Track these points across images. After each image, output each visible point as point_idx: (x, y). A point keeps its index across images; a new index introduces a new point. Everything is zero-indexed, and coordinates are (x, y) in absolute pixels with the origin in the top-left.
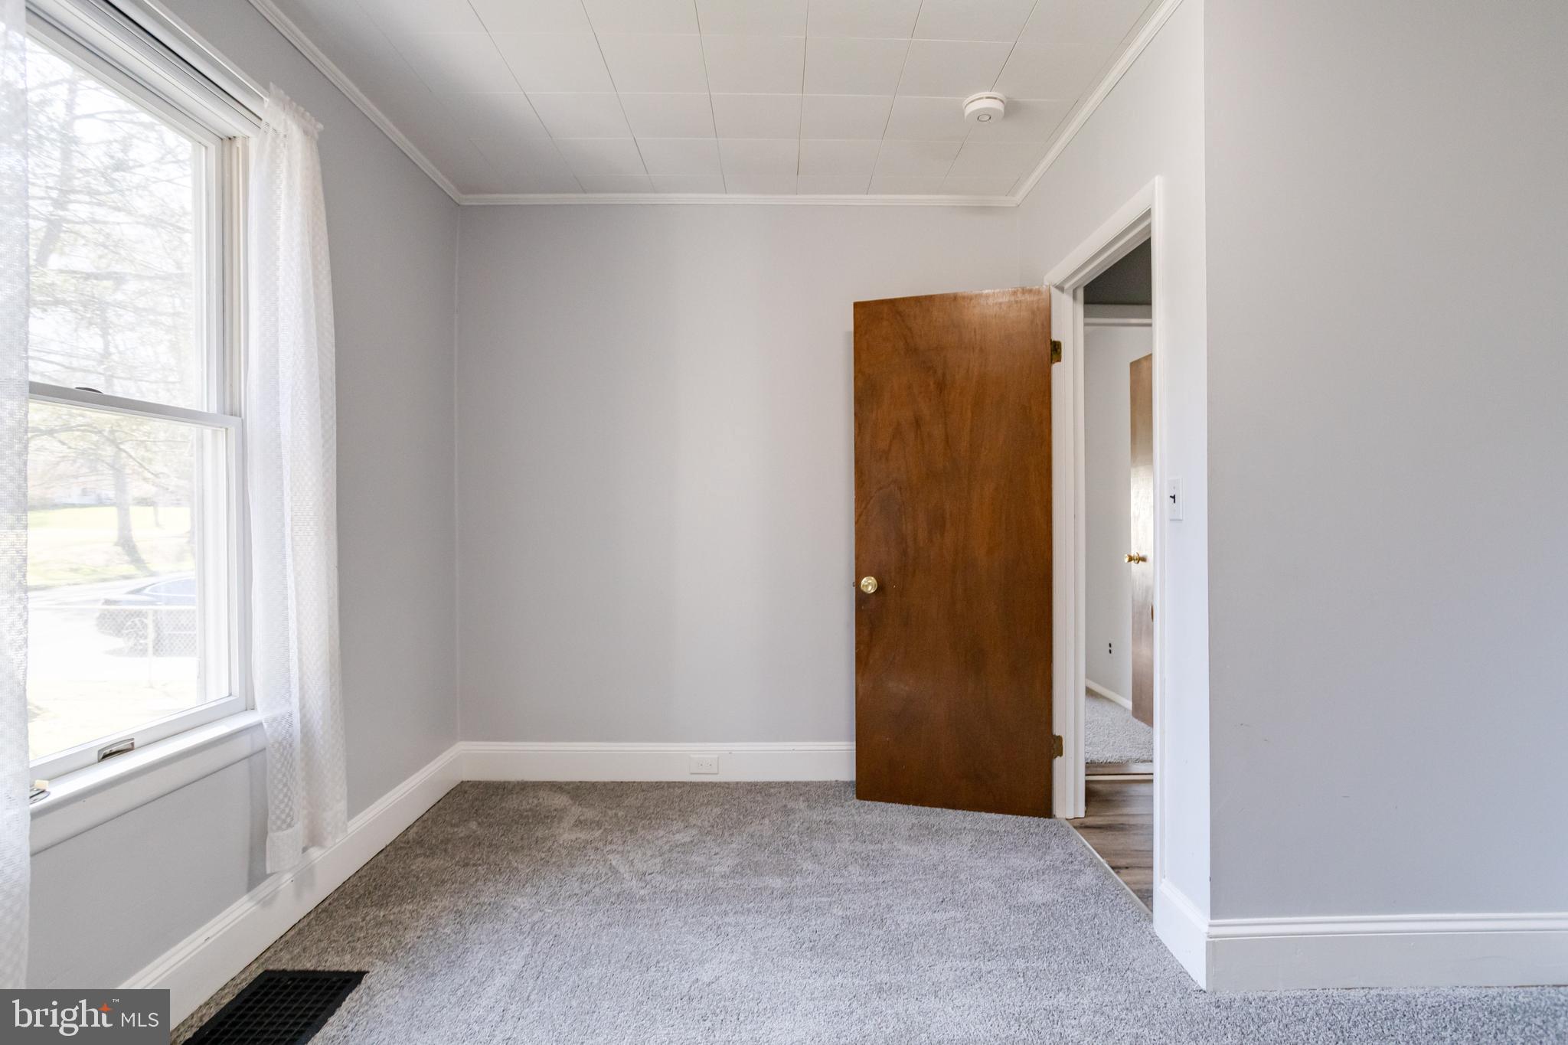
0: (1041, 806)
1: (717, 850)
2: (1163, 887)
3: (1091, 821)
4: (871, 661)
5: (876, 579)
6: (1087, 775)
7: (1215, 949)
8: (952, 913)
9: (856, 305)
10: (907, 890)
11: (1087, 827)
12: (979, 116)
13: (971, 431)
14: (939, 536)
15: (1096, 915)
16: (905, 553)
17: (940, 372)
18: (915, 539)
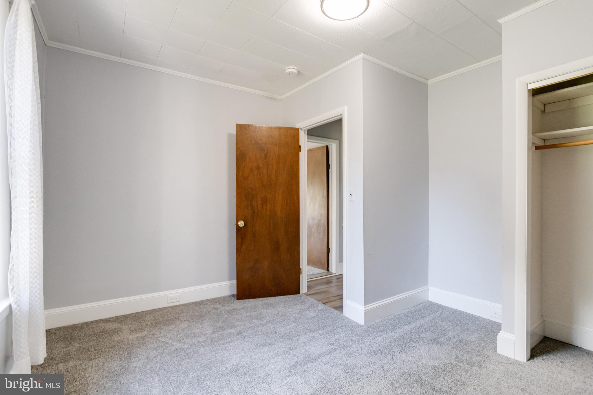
0: (297, 291)
1: (202, 326)
2: (347, 302)
3: (309, 293)
4: (242, 251)
5: (243, 221)
6: (308, 279)
7: (366, 313)
8: (293, 325)
9: (237, 125)
10: (275, 322)
11: (309, 295)
12: (290, 74)
13: (276, 172)
14: (265, 206)
15: (329, 315)
16: (254, 212)
17: (266, 152)
18: (257, 207)
